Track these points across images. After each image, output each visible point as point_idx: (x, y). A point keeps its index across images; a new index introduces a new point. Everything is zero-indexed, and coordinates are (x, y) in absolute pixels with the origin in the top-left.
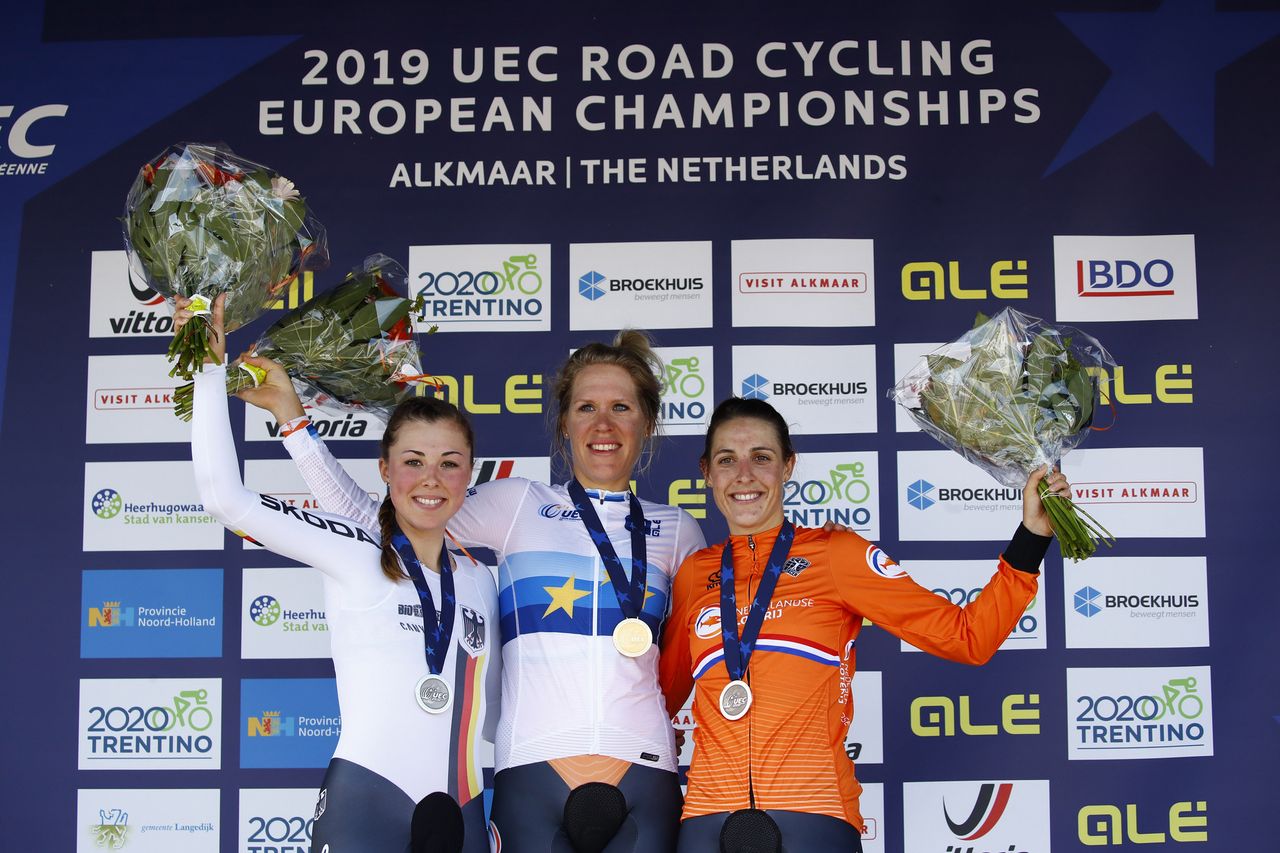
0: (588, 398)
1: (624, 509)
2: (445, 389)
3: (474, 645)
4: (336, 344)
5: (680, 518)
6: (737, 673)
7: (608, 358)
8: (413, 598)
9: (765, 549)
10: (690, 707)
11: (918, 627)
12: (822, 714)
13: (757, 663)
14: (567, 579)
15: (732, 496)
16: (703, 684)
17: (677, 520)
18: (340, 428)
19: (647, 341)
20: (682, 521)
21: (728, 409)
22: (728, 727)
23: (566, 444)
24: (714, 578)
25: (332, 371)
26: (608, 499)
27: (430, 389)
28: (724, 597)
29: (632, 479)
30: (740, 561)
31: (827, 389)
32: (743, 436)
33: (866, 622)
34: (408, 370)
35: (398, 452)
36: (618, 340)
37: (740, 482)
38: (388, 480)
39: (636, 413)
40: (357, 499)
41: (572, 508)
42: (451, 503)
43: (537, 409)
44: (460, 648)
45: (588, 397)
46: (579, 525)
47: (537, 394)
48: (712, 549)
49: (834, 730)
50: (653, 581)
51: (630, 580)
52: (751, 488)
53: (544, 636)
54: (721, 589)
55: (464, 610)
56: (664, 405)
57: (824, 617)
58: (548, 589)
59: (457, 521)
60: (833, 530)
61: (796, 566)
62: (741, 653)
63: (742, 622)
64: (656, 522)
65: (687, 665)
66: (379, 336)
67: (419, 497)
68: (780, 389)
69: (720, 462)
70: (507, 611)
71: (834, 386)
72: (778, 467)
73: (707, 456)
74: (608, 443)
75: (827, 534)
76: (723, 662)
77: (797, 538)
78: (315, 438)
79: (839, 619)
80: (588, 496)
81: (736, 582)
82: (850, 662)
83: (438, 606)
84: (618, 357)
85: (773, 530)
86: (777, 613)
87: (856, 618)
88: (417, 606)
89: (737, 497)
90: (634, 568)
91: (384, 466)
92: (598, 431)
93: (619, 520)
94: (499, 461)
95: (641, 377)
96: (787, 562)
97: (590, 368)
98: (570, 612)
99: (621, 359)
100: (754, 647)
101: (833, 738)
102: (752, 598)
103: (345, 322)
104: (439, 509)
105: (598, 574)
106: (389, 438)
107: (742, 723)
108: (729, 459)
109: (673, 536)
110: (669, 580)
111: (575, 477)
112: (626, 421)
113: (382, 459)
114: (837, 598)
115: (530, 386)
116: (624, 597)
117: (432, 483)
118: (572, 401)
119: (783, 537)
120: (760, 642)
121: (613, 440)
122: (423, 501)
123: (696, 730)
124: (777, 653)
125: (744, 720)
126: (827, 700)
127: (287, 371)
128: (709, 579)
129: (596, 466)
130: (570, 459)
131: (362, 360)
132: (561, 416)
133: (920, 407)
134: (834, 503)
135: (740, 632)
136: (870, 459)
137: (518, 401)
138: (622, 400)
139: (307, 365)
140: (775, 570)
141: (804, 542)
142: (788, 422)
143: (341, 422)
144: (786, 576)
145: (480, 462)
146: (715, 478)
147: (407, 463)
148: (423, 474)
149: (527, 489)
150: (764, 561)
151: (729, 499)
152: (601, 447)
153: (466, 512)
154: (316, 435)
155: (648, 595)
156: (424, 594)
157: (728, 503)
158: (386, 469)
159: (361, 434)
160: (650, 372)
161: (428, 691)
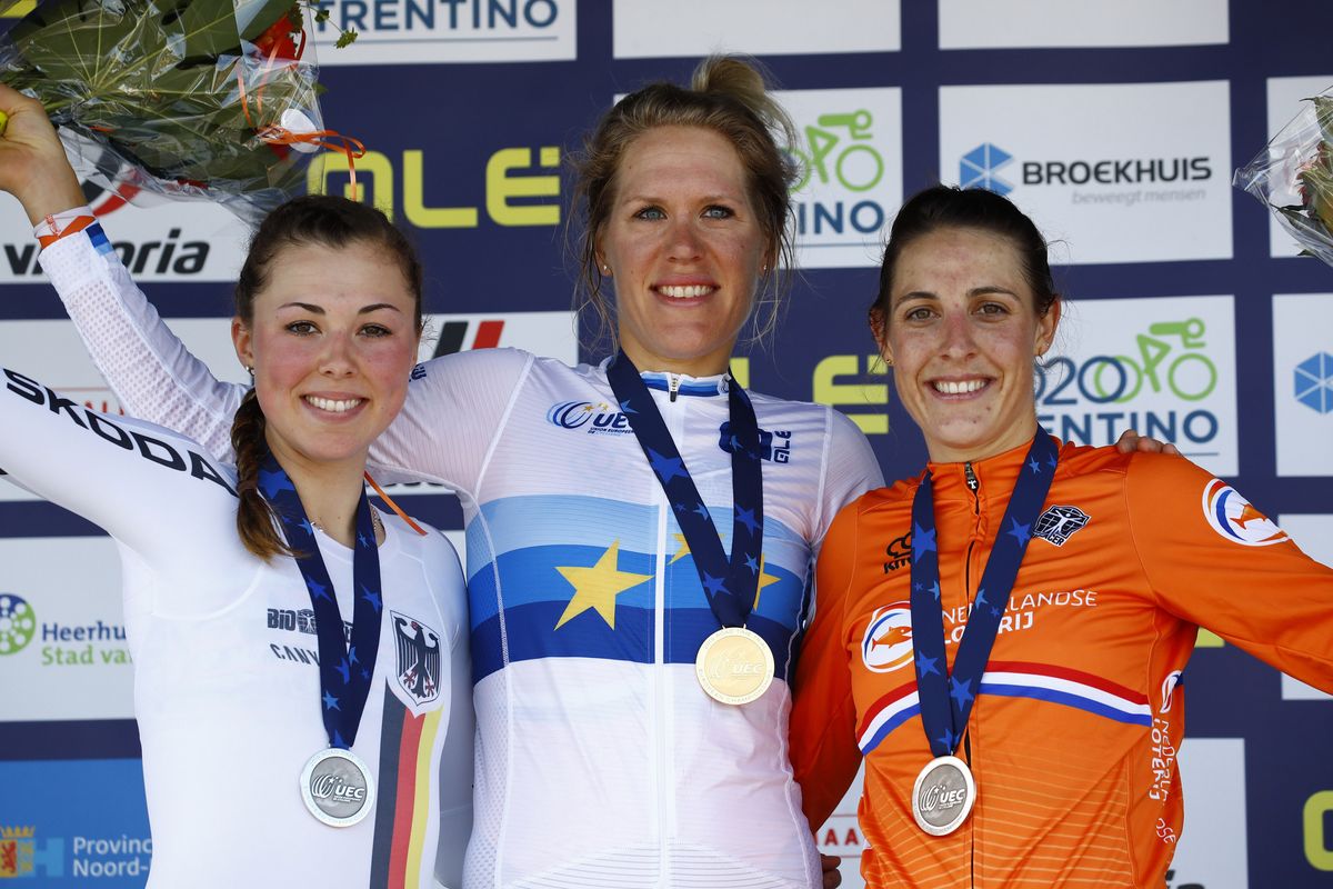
0: (651, 194)
1: (717, 411)
2: (366, 178)
3: (419, 691)
4: (151, 64)
5: (828, 427)
6: (946, 740)
7: (690, 114)
8: (297, 596)
9: (999, 490)
10: (855, 810)
11: (1309, 643)
12: (1116, 820)
13: (986, 722)
14: (604, 550)
15: (932, 384)
16: (879, 763)
17: (823, 430)
18: (155, 257)
19: (760, 80)
20: (833, 434)
21: (926, 211)
22: (929, 849)
23: (606, 287)
24: (898, 548)
25: (140, 117)
26: (686, 391)
27: (337, 179)
28: (918, 587)
29: (737, 353)
30: (950, 514)
31: (1132, 171)
32: (953, 265)
33: (1206, 639)
34: (296, 121)
35: (272, 305)
36: (702, 78)
37: (946, 357)
38: (251, 362)
39: (745, 224)
40: (186, 376)
41: (612, 408)
42: (378, 407)
43: (549, 216)
44: (389, 696)
45: (652, 191)
46: (627, 444)
47: (550, 186)
48: (895, 490)
49: (1143, 852)
50: (775, 552)
51: (728, 550)
52: (970, 369)
53: (556, 664)
54: (912, 572)
55: (399, 622)
56: (802, 208)
57: (1120, 626)
58: (564, 571)
59: (391, 435)
60: (1136, 450)
61: (1061, 524)
62: (952, 702)
63: (954, 638)
64: (782, 435)
65: (848, 725)
66: (237, 51)
67: (314, 395)
68: (1036, 174)
69: (909, 316)
70: (483, 616)
71: (1145, 166)
72: (1023, 327)
73: (882, 304)
74: (694, 284)
75: (1124, 457)
76: (917, 720)
77: (1062, 467)
78: (102, 252)
79: (1148, 630)
80: (645, 385)
81: (942, 557)
82: (1172, 716)
83: (347, 612)
84: (708, 112)
85: (1015, 452)
86: (1024, 620)
87: (1185, 628)
88: (305, 612)
89: (943, 387)
90: (739, 528)
91: (242, 333)
92: (673, 259)
93: (708, 432)
94: (474, 321)
95: (756, 152)
96: (1042, 516)
97: (655, 133)
98: (609, 618)
99: (717, 115)
100: (978, 689)
101: (1143, 867)
102: (973, 591)
103: (168, 19)
104: (357, 419)
105: (665, 540)
106: (253, 278)
107: (958, 840)
108: (927, 310)
109: (815, 464)
110: (808, 550)
111: (621, 350)
112: (725, 238)
113: (239, 321)
114: (1144, 588)
115: (535, 170)
116: (717, 585)
117: (339, 367)
118: (617, 200)
119: (1035, 466)
120: (990, 678)
121: (702, 277)
122: (322, 403)
123: (868, 855)
124: (1026, 701)
125: (959, 836)
126: (1127, 793)
127: (50, 114)
128: (889, 553)
129: (669, 328)
130: (613, 315)
131: (202, 97)
132: (595, 231)
133: (1299, 203)
134: (1145, 401)
135: (951, 658)
136: (1217, 313)
137: (512, 202)
138: (720, 198)
139: (90, 103)
140: (1019, 532)
141: (1077, 474)
142: (1047, 237)
143: (156, 245)
144: (1040, 544)
145: (435, 324)
146: (899, 349)
147: (290, 327)
148: (321, 351)
149: (526, 371)
150: (996, 515)
151: (926, 390)
152: (678, 292)
153: (409, 417)
154: (104, 246)
155: (765, 580)
156: (320, 590)
157: (923, 399)
158: (247, 339)
159: (198, 267)
160: (770, 141)
161: (326, 782)
